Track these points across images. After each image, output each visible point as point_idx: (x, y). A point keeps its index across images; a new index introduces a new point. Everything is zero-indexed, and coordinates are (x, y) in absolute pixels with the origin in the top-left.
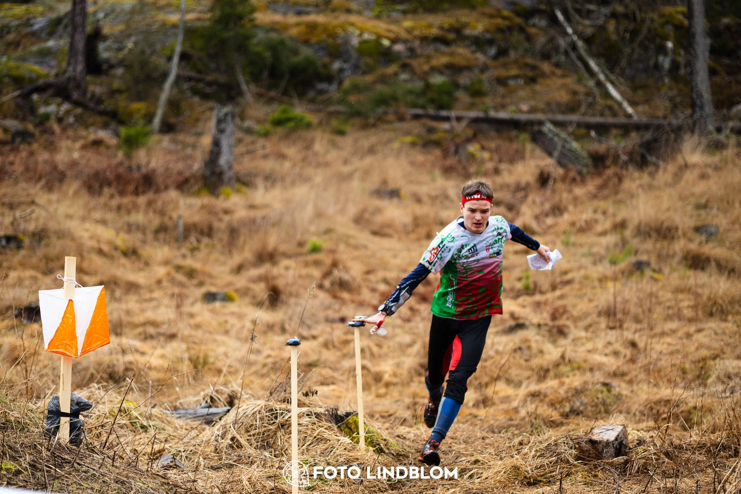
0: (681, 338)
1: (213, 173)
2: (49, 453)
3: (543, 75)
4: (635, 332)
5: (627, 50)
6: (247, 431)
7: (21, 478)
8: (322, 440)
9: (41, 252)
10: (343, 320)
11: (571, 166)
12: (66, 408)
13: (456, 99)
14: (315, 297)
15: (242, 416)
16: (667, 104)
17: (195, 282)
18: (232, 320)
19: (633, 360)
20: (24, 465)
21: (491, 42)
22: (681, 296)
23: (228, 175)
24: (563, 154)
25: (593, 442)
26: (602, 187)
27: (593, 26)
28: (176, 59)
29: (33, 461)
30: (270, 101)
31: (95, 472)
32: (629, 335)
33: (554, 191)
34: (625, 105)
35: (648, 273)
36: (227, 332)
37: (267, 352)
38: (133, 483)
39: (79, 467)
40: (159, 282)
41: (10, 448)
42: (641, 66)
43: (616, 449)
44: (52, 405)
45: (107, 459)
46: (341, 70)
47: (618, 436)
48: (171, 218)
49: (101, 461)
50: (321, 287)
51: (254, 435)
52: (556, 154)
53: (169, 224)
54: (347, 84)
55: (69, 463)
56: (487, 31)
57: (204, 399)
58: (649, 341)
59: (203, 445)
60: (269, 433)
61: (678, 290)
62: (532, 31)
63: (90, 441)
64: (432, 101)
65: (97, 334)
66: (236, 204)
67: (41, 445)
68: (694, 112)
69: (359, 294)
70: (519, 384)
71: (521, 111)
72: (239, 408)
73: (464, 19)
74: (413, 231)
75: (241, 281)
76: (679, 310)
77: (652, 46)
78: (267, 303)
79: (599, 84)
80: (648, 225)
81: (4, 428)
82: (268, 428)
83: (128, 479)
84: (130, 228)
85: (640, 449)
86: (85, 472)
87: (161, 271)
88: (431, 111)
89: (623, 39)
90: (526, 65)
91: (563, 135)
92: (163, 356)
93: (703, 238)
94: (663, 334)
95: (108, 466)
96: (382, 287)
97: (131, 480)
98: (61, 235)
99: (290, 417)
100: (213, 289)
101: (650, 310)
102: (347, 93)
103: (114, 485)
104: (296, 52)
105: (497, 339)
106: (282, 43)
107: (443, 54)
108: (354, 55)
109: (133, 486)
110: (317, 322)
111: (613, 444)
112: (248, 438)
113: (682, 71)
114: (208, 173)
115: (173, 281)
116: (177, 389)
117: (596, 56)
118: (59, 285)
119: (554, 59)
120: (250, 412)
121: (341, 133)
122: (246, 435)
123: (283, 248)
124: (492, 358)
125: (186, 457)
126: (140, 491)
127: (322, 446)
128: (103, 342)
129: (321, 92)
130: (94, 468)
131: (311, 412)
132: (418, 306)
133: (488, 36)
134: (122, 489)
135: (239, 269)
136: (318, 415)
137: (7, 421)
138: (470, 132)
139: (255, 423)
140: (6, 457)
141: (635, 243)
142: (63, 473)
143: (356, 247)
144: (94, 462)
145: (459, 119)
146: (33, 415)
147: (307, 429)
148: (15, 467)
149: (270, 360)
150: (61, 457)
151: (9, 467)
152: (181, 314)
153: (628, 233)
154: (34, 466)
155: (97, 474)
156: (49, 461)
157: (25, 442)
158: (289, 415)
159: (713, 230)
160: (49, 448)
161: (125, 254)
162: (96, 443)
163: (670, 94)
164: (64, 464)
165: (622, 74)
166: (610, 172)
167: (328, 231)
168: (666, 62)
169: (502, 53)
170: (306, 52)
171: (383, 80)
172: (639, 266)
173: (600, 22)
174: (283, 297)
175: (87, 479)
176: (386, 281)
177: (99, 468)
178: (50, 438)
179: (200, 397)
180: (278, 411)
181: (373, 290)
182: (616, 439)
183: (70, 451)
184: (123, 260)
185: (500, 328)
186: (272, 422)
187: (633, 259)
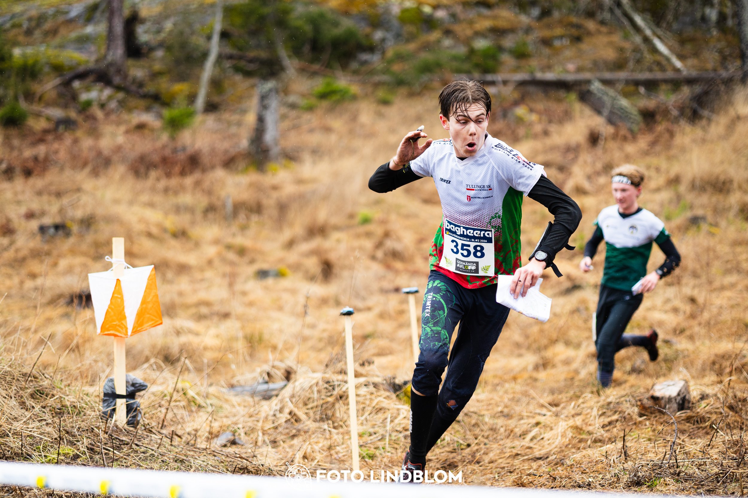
0: (741, 291)
1: (259, 150)
2: (106, 436)
3: (589, 34)
4: (694, 287)
6: (305, 404)
7: (80, 462)
8: (381, 409)
9: (90, 238)
10: (397, 290)
11: (620, 124)
12: (121, 390)
13: (501, 63)
14: (367, 268)
15: (300, 389)
16: (716, 56)
17: (246, 259)
18: (286, 297)
19: (693, 316)
20: (82, 449)
21: (533, 4)
22: (739, 249)
23: (275, 151)
24: (612, 113)
25: (655, 399)
26: (653, 143)
28: (216, 39)
29: (91, 444)
30: (314, 74)
31: (153, 452)
32: (687, 291)
33: (605, 150)
34: (673, 59)
35: (704, 227)
36: (280, 308)
37: (322, 326)
38: (192, 462)
39: (138, 448)
40: (210, 262)
41: (67, 432)
42: (688, 19)
43: (679, 404)
44: (107, 387)
45: (165, 439)
46: (383, 40)
47: (680, 391)
48: (219, 198)
49: (159, 441)
50: (373, 258)
51: (312, 408)
52: (606, 112)
53: (218, 203)
54: (390, 54)
55: (127, 444)
57: (261, 375)
58: (709, 296)
59: (261, 422)
60: (328, 405)
61: (736, 243)
63: (147, 422)
64: (477, 66)
65: (148, 314)
66: (283, 180)
67: (98, 428)
68: (744, 62)
69: (413, 263)
70: (578, 346)
71: (567, 71)
72: (295, 381)
75: (293, 257)
76: (738, 263)
78: (320, 276)
79: (646, 40)
80: (702, 179)
81: (60, 413)
82: (327, 401)
83: (187, 457)
84: (178, 209)
85: (703, 404)
86: (144, 453)
87: (211, 251)
88: (476, 76)
90: (571, 24)
91: (611, 92)
92: (217, 336)
94: (723, 288)
95: (167, 446)
97: (191, 459)
98: (109, 220)
99: (347, 389)
100: (265, 266)
101: (708, 264)
102: (390, 62)
103: (173, 464)
104: (336, 24)
106: (322, 16)
107: (486, 17)
108: (395, 23)
109: (192, 464)
110: (371, 293)
111: (676, 400)
112: (307, 411)
113: (730, 23)
114: (254, 150)
115: (224, 260)
116: (233, 367)
117: (642, 11)
118: (108, 267)
119: (599, 17)
120: (307, 385)
121: (385, 103)
122: (305, 408)
123: (334, 220)
125: (246, 433)
126: (200, 468)
127: (381, 416)
128: (155, 323)
129: (364, 63)
130: (153, 448)
131: (369, 382)
134: (182, 467)
135: (290, 244)
136: (375, 385)
137: (63, 406)
138: (516, 95)
139: (312, 396)
140: (64, 442)
141: (690, 197)
142: (121, 455)
143: (408, 216)
144: (152, 443)
145: (505, 83)
146: (89, 399)
147: (366, 399)
148: (73, 451)
149: (326, 334)
150: (119, 439)
151: (67, 452)
152: (234, 294)
153: (682, 188)
154: (92, 449)
155: (156, 454)
156: (107, 444)
157: (82, 426)
158: (346, 386)
160: (107, 431)
161: (175, 235)
162: (154, 424)
163: (719, 46)
164: (122, 446)
165: (669, 28)
166: (660, 128)
167: (379, 202)
168: (712, 14)
169: (546, 13)
170: (347, 23)
171: (427, 47)
172: (695, 221)
174: (336, 270)
175: (146, 459)
177: (158, 448)
178: (107, 421)
179: (256, 374)
180: (336, 383)
182: (679, 395)
183: (128, 432)
184: (173, 242)
185: (557, 290)
186: (329, 394)
187: (689, 214)
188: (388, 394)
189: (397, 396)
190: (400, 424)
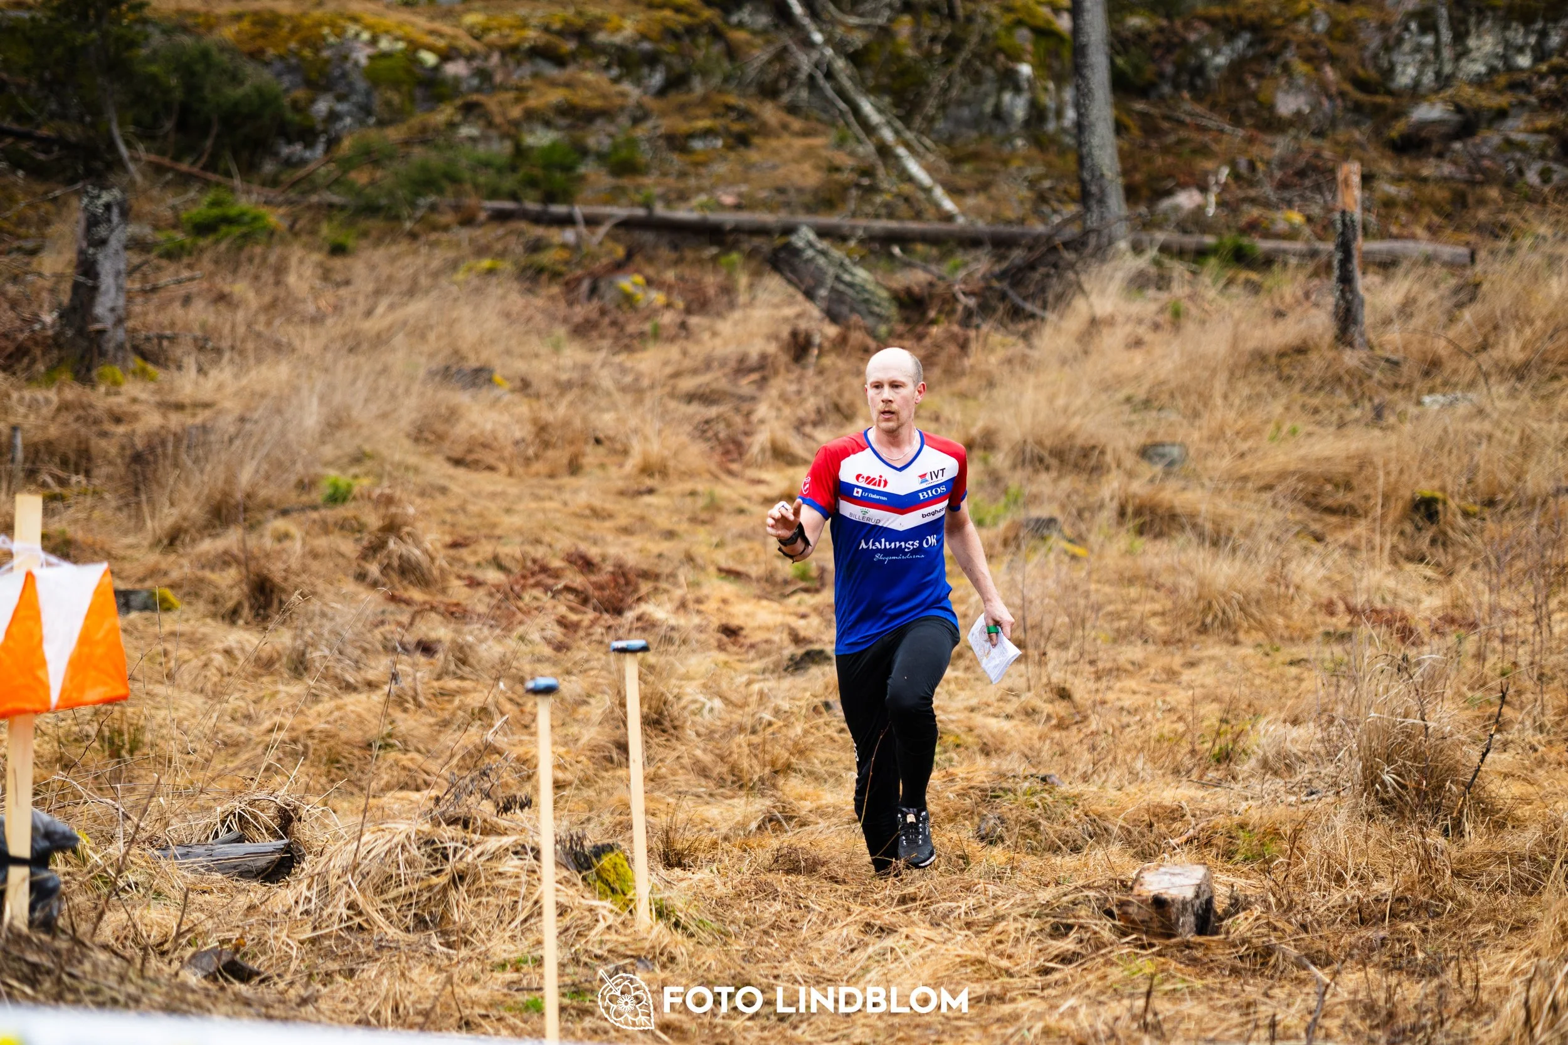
0: (1156, 680)
1: (81, 332)
3: (764, 130)
5: (938, 80)
6: (379, 890)
10: (427, 648)
11: (853, 319)
12: (20, 845)
13: (582, 178)
14: (351, 598)
16: (1025, 193)
18: (178, 650)
19: (1061, 726)
21: (652, 60)
22: (1133, 592)
23: (114, 338)
24: (837, 297)
25: (1159, 903)
27: (865, 27)
30: (184, 181)
32: (1055, 674)
33: (821, 372)
34: (939, 192)
35: (1056, 541)
37: (268, 718)
42: (966, 113)
43: (1196, 915)
46: (333, 116)
47: (1199, 886)
50: (361, 577)
51: (395, 900)
52: (823, 292)
54: (347, 145)
56: (644, 37)
58: (1092, 685)
60: (433, 893)
61: (1123, 579)
62: (740, 36)
64: (532, 183)
66: (134, 400)
68: (1086, 210)
69: (444, 591)
71: (722, 207)
73: (595, 11)
74: (537, 457)
75: (180, 567)
76: (1141, 620)
77: (989, 72)
78: (246, 611)
79: (884, 151)
80: (1040, 442)
82: (429, 884)
88: (532, 206)
89: (929, 56)
90: (729, 108)
91: (837, 253)
93: (1158, 469)
96: (493, 576)
102: (347, 164)
104: (235, 78)
105: (768, 684)
106: (204, 56)
107: (553, 84)
108: (361, 85)
110: (370, 654)
111: (1193, 906)
112: (384, 906)
113: (1051, 126)
114: (70, 333)
117: (874, 91)
119: (786, 98)
121: (338, 250)
122: (378, 899)
123: (265, 492)
124: (770, 724)
129: (289, 163)
131: (523, 846)
132: (574, 617)
133: (646, 46)
135: (173, 540)
136: (536, 853)
138: (617, 250)
139: (395, 872)
141: (1015, 480)
143: (425, 492)
145: (592, 222)
149: (282, 735)
150: (27, 963)
153: (1000, 460)
158: (473, 852)
159: (1175, 452)
163: (1030, 172)
165: (929, 129)
166: (937, 331)
167: (358, 458)
168: (1018, 107)
169: (676, 82)
170: (257, 77)
171: (424, 136)
172: (1038, 528)
173: (881, 21)
176: (497, 563)
179: (213, 819)
180: (448, 845)
181: (474, 583)
182: (1197, 895)
185: (767, 662)
186: (436, 868)
187: (1021, 515)
188: (566, 873)
189: (584, 879)
190: (601, 942)
